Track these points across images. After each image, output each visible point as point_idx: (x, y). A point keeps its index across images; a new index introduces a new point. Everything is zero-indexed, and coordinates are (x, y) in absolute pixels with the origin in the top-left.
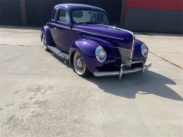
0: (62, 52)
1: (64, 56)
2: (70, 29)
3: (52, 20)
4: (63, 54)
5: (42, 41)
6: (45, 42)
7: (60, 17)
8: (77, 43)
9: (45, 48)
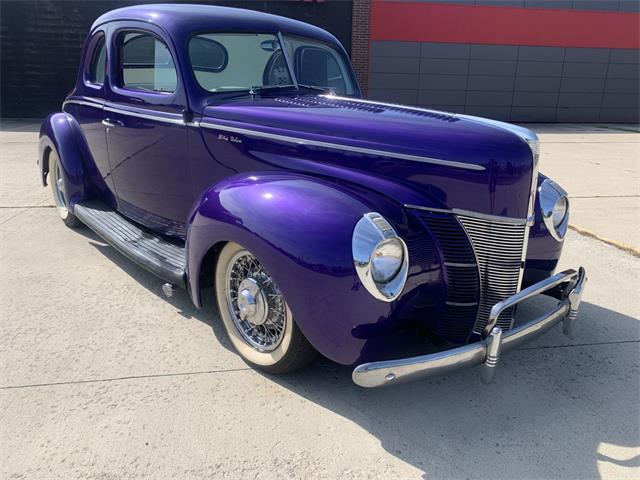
0: (149, 232)
1: (162, 259)
2: (181, 122)
3: (88, 84)
4: (154, 243)
5: (45, 184)
6: (60, 188)
7: (125, 71)
8: (228, 197)
9: (64, 212)
